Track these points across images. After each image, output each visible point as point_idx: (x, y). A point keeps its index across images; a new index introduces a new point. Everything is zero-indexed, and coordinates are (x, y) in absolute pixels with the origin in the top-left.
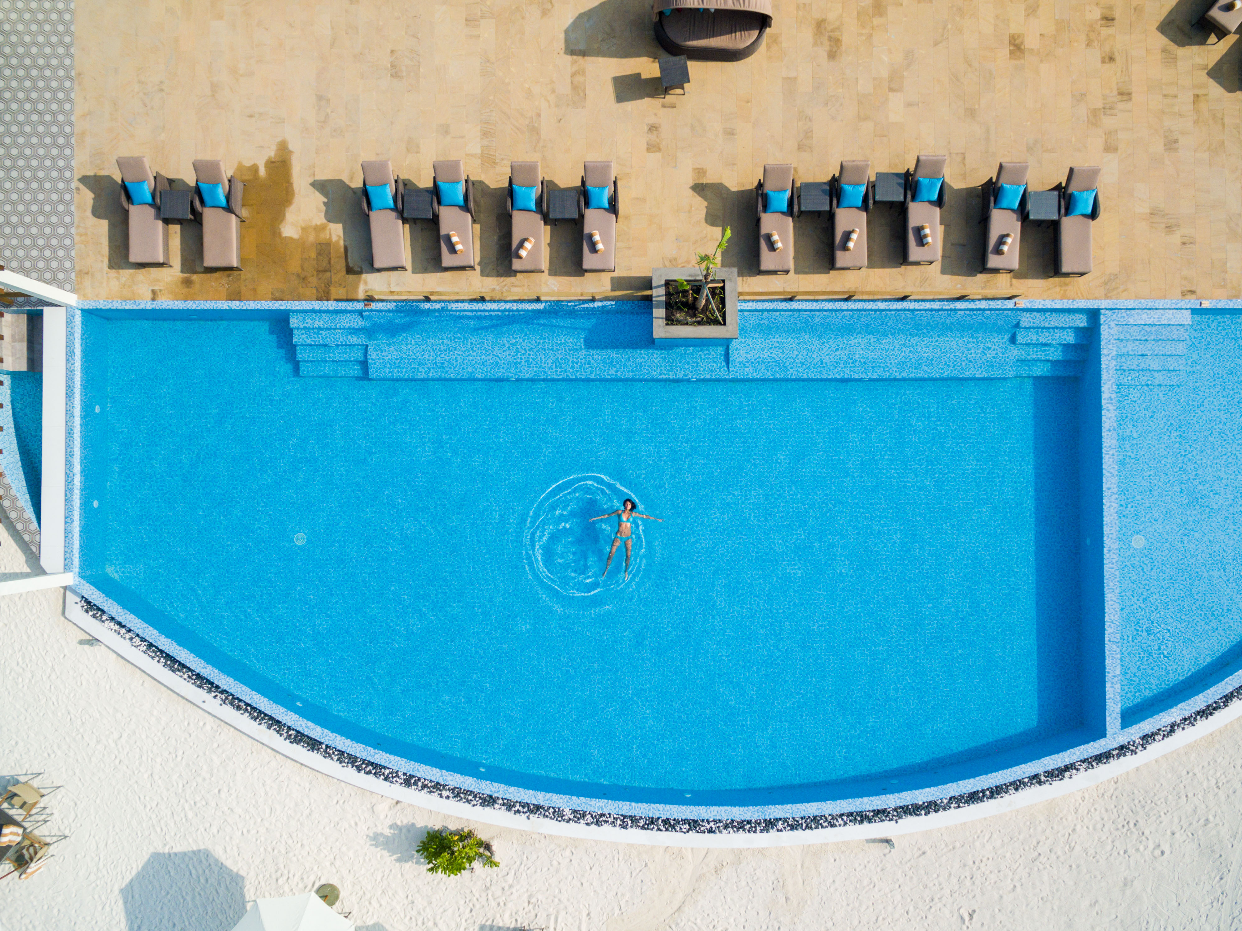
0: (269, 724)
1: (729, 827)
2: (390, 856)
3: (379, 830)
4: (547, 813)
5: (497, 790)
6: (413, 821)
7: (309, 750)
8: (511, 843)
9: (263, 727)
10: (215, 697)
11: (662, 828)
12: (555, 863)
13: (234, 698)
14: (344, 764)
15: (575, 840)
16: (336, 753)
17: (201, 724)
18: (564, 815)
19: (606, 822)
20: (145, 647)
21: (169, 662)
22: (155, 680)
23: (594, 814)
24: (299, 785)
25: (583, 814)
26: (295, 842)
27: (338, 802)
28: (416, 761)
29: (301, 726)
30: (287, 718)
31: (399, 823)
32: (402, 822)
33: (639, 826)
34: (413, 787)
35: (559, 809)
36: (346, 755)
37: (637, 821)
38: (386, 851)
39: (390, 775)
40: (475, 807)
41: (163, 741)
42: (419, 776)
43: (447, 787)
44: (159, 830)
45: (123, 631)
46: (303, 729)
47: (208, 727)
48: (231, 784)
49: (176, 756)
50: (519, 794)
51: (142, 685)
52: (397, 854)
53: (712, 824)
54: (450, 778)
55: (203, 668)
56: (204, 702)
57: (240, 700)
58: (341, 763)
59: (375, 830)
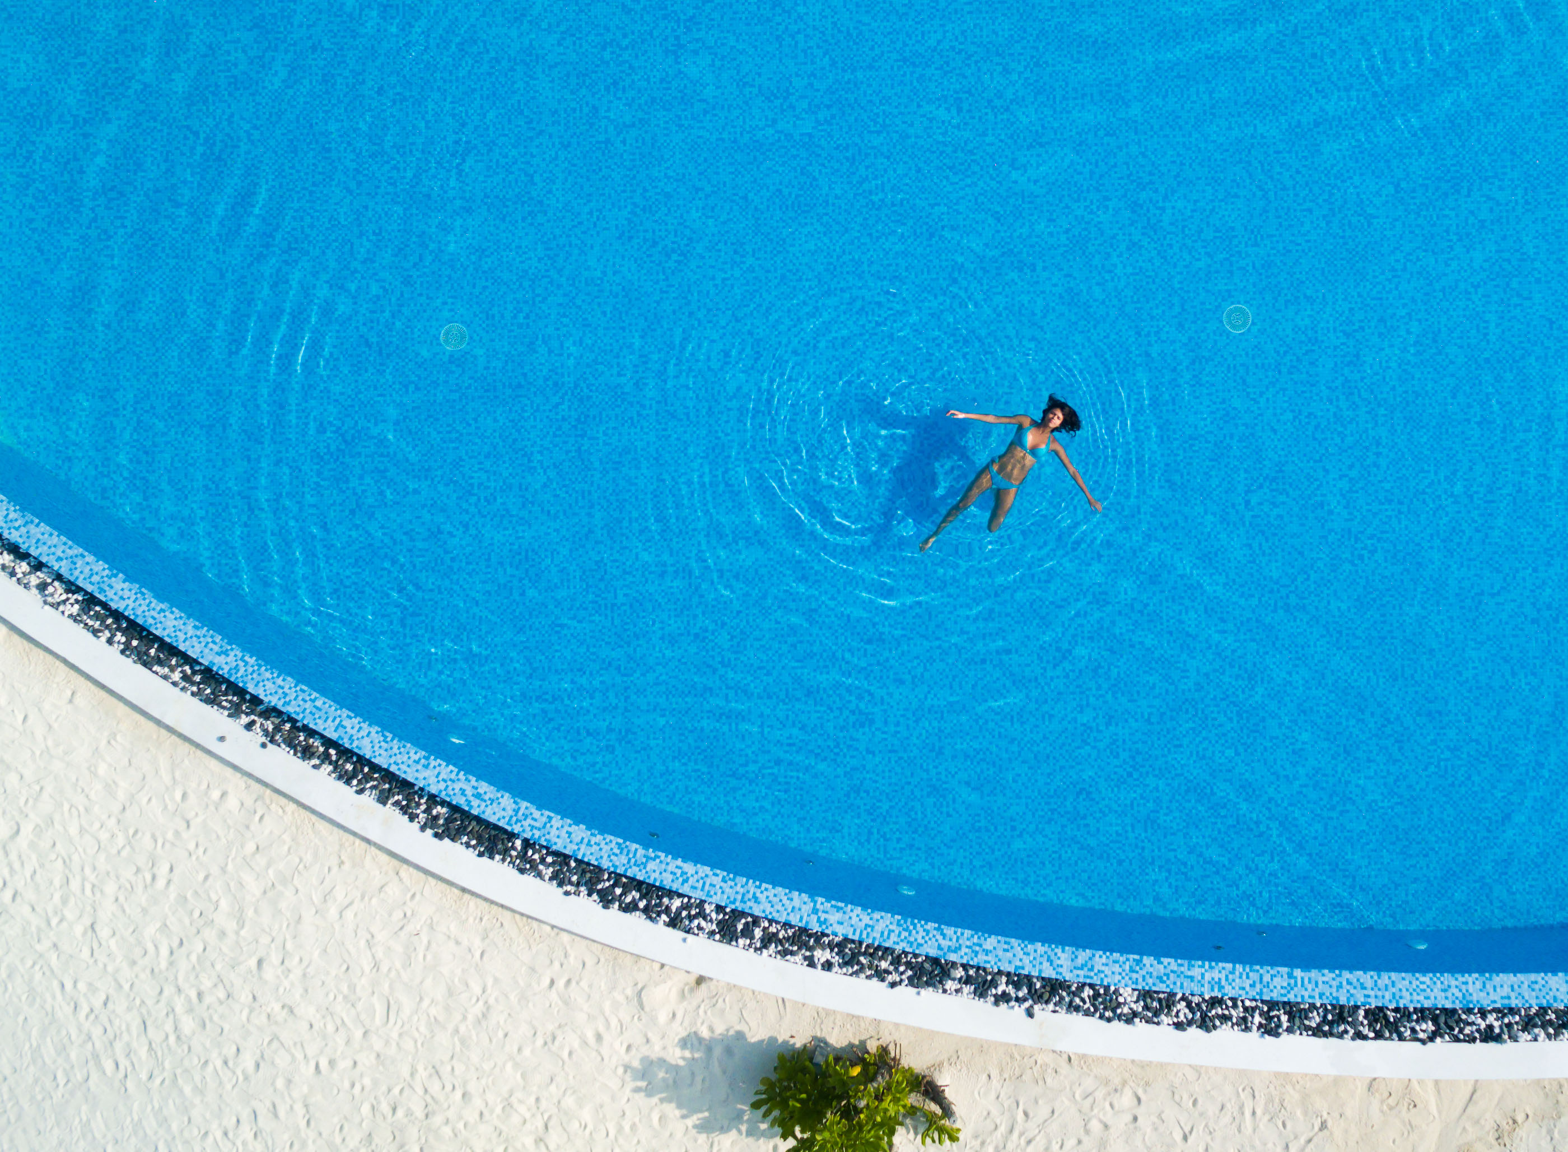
0: (382, 791)
1: (1535, 1026)
2: (684, 1117)
3: (656, 1051)
4: (1077, 1000)
5: (953, 944)
6: (738, 1028)
7: (481, 855)
8: (985, 1077)
9: (368, 800)
10: (249, 726)
11: (1365, 1031)
12: (1095, 1126)
13: (295, 728)
14: (569, 888)
15: (1144, 1066)
16: (549, 859)
17: (216, 794)
18: (1119, 1005)
19: (1225, 1018)
20: (77, 607)
21: (135, 643)
22: (103, 687)
23: (1196, 1000)
24: (458, 943)
25: (1168, 1000)
26: (449, 1087)
27: (552, 982)
28: (749, 877)
29: (463, 792)
30: (427, 773)
31: (705, 1033)
32: (711, 1029)
33: (1308, 1028)
34: (741, 941)
35: (1107, 988)
36: (573, 864)
37: (1304, 1014)
38: (673, 1105)
39: (684, 913)
40: (898, 988)
41: (121, 840)
42: (757, 912)
43: (826, 940)
44: (109, 1066)
45: (24, 567)
46: (468, 802)
47: (232, 803)
48: (289, 946)
49: (154, 878)
50: (1010, 955)
51: (71, 701)
52: (701, 1111)
53: (1491, 1018)
54: (834, 917)
55: (219, 654)
56: (222, 739)
57: (311, 733)
58: (560, 884)
59: (645, 1051)
